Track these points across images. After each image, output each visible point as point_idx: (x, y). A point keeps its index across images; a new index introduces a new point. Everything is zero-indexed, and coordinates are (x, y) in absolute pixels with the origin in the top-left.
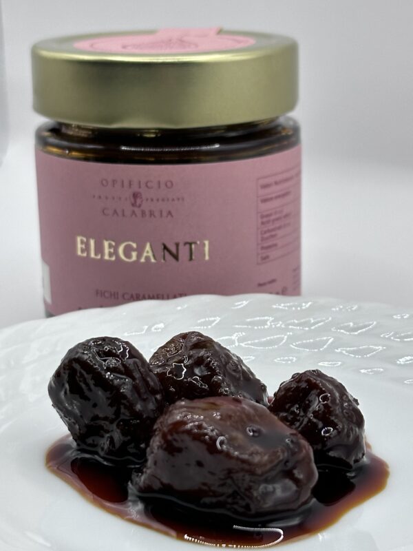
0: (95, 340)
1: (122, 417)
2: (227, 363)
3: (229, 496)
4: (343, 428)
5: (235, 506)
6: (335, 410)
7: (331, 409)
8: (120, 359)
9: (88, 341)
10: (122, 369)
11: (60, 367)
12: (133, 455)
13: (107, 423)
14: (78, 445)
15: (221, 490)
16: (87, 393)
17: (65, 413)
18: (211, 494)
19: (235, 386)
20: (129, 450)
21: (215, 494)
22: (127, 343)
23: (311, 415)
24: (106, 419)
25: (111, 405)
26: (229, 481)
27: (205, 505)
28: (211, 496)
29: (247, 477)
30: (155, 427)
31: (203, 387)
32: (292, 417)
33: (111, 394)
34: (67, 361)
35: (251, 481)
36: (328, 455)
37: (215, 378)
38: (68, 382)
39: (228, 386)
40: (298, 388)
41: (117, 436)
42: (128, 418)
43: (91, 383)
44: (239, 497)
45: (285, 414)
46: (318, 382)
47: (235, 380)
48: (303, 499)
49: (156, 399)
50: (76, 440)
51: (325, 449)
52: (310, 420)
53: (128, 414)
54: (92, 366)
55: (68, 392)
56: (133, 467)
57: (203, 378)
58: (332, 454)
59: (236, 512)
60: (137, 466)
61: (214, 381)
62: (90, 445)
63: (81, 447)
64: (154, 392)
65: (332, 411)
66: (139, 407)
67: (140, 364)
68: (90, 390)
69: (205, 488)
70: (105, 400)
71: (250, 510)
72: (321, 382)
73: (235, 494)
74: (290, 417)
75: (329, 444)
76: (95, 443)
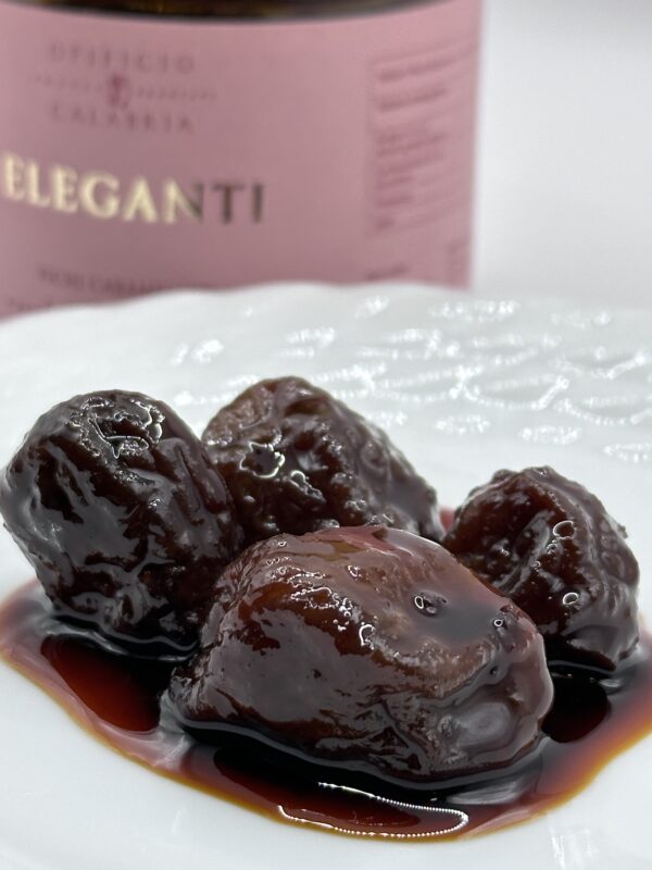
0: (96, 398)
1: (149, 559)
2: (361, 445)
3: (376, 739)
4: (601, 592)
5: (388, 758)
6: (585, 553)
7: (578, 552)
8: (147, 440)
9: (80, 399)
10: (151, 460)
11: (22, 452)
12: (173, 635)
13: (119, 569)
14: (57, 608)
15: (359, 726)
16: (78, 508)
17: (34, 547)
18: (340, 733)
19: (377, 494)
20: (163, 625)
21: (347, 733)
22: (159, 405)
23: (535, 564)
24: (115, 561)
25: (128, 535)
26: (377, 708)
27: (325, 753)
28: (338, 737)
29: (416, 703)
30: (220, 584)
31: (314, 495)
32: (494, 563)
33: (128, 512)
34: (36, 440)
35: (421, 710)
36: (571, 647)
37: (338, 478)
38: (40, 484)
39: (365, 495)
40: (508, 505)
41: (140, 596)
42: (160, 562)
43: (88, 489)
44: (396, 740)
45: (481, 558)
46: (552, 495)
47: (377, 481)
48: (524, 742)
49: (219, 522)
50: (52, 599)
51: (564, 633)
52: (534, 574)
53: (162, 553)
54: (90, 453)
55: (39, 503)
56: (172, 659)
57: (314, 477)
58: (576, 643)
59: (389, 769)
60: (181, 659)
61: (335, 484)
62: (81, 610)
63: (61, 613)
64: (214, 507)
65: (580, 557)
66: (185, 539)
67: (186, 449)
68: (84, 502)
69: (327, 720)
70: (116, 524)
71: (419, 767)
72: (558, 495)
73: (388, 735)
74: (491, 565)
75: (573, 623)
76: (93, 606)
